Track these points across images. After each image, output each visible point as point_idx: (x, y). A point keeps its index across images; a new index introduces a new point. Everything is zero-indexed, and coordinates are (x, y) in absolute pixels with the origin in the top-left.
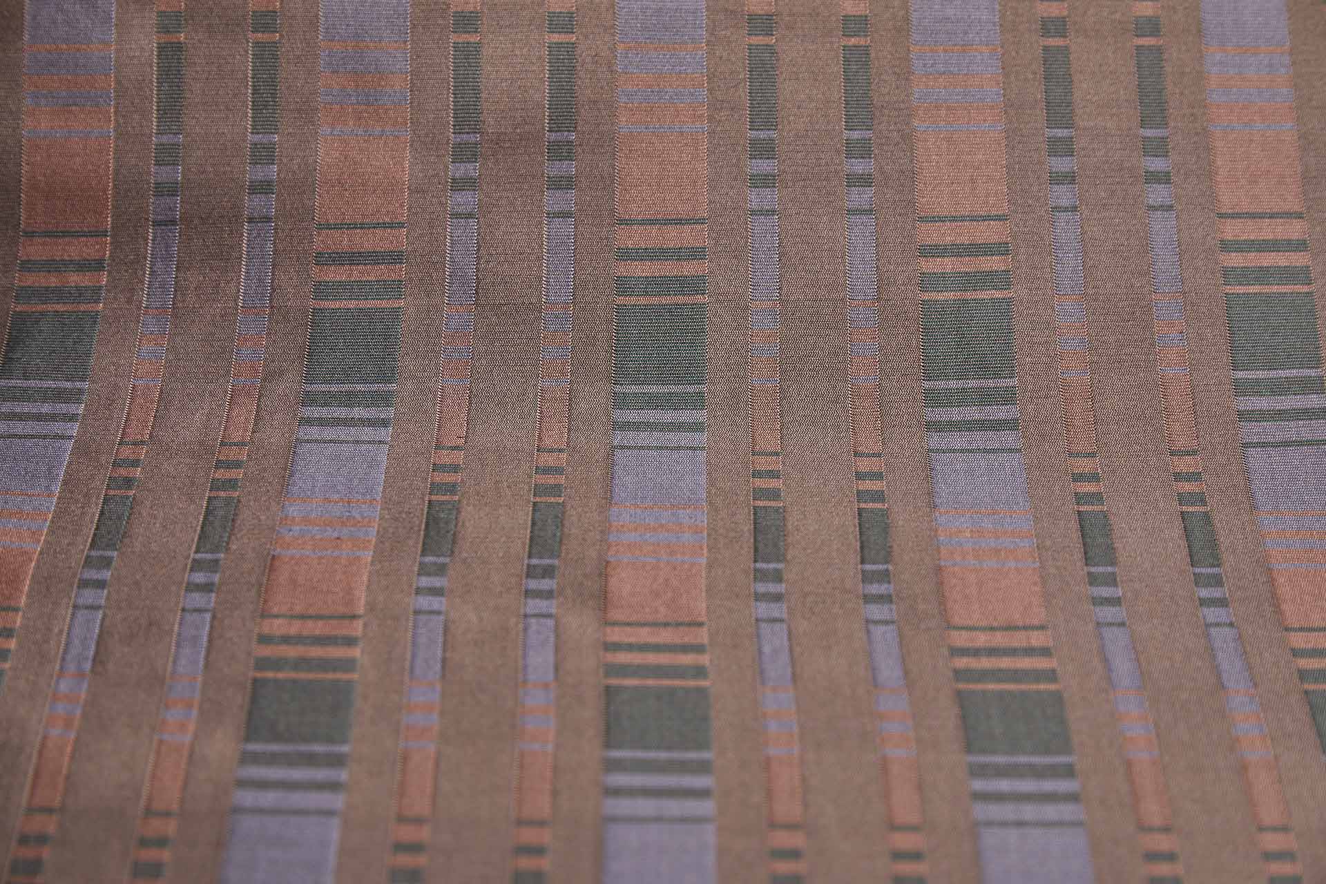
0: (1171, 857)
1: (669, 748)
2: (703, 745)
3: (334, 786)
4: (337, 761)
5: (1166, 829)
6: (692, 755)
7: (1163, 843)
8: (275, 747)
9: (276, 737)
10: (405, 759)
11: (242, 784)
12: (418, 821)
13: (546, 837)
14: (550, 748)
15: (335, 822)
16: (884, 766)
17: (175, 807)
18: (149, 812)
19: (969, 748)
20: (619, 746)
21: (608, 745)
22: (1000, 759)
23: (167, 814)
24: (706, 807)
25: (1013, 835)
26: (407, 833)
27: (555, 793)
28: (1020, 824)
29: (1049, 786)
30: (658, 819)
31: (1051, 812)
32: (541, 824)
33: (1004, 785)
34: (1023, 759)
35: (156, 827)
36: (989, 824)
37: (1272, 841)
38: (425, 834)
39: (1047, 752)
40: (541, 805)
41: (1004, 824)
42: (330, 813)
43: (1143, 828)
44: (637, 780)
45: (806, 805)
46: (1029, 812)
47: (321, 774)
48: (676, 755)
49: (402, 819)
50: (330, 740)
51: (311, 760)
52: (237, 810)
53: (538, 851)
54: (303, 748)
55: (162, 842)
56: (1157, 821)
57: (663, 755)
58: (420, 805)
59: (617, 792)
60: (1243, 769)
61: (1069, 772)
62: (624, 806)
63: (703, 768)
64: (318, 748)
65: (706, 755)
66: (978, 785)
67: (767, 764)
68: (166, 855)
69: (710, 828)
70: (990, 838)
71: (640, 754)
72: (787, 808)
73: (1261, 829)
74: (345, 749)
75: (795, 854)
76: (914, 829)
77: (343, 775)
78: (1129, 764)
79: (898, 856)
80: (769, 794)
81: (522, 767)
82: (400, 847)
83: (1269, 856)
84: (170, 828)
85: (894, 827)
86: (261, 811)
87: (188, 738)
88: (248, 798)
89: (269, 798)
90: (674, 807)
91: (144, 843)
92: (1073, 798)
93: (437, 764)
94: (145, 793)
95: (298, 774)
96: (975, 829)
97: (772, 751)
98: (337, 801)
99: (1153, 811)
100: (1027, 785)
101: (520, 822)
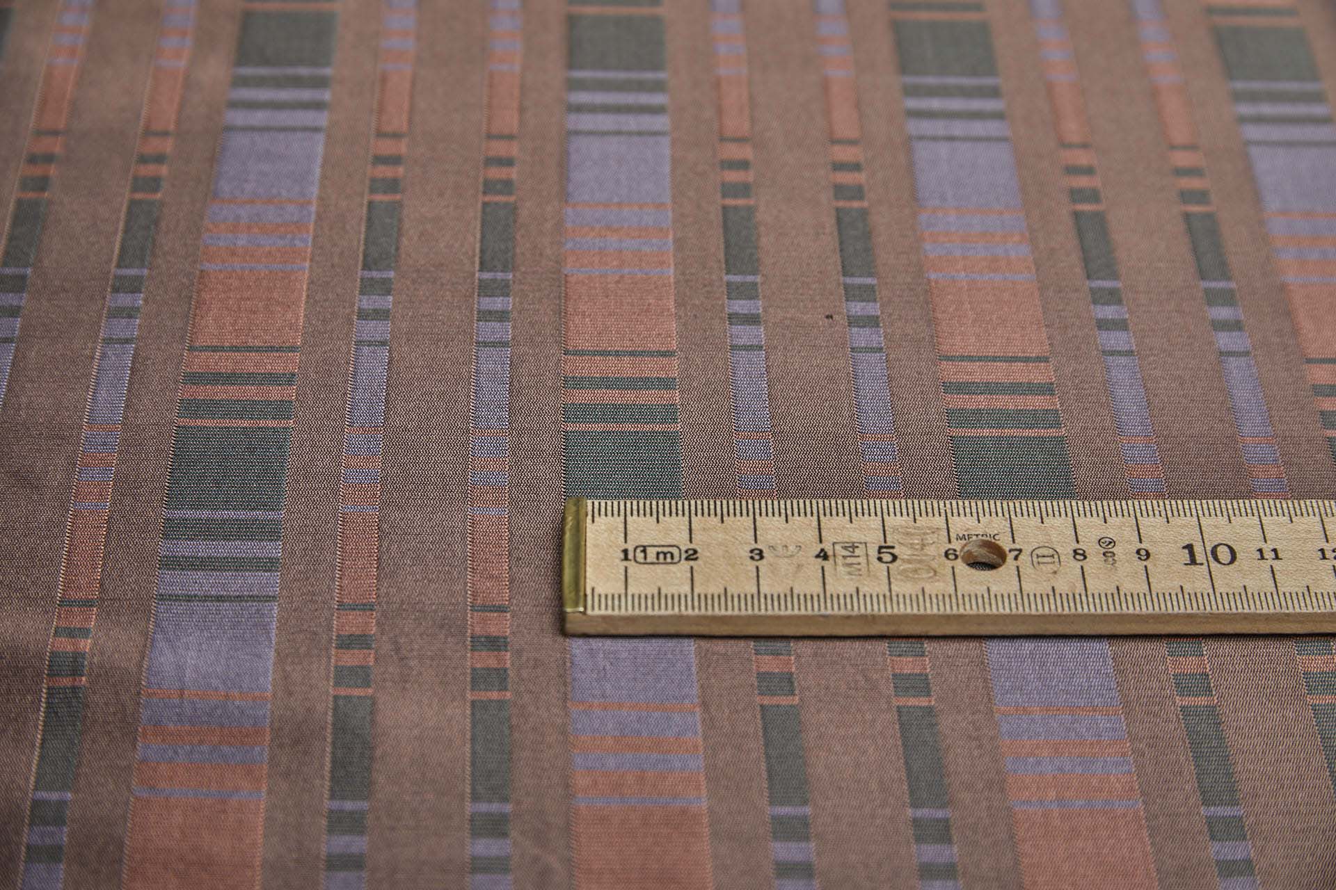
0: (1089, 171)
1: (628, 69)
2: (657, 67)
3: (318, 106)
4: (321, 83)
5: (1085, 146)
6: (649, 76)
7: (1083, 158)
8: (263, 71)
9: (266, 62)
10: (384, 79)
11: (234, 105)
12: (396, 136)
13: (514, 150)
14: (517, 68)
15: (320, 138)
16: (825, 86)
17: (172, 127)
18: (148, 132)
19: (903, 69)
20: (581, 67)
21: (571, 66)
22: (931, 80)
23: (165, 134)
24: (661, 122)
25: (943, 149)
26: (387, 147)
27: (522, 110)
28: (951, 139)
29: (976, 105)
30: (618, 133)
31: (978, 128)
32: (511, 137)
33: (935, 104)
34: (951, 81)
35: (155, 145)
36: (921, 138)
37: (1182, 159)
38: (403, 148)
39: (974, 73)
40: (509, 120)
41: (935, 139)
42: (316, 130)
43: (1064, 145)
44: (599, 98)
45: (753, 120)
46: (958, 128)
47: (306, 95)
48: (634, 75)
49: (380, 134)
50: (314, 63)
51: (297, 82)
52: (230, 129)
53: (508, 162)
54: (290, 71)
55: (160, 159)
56: (1075, 138)
57: (622, 75)
58: (398, 122)
59: (579, 109)
60: (1154, 93)
61: (994, 93)
62: (587, 122)
63: (658, 87)
64: (303, 71)
65: (661, 75)
66: (912, 103)
67: (717, 85)
68: (164, 170)
69: (665, 142)
70: (923, 152)
71: (600, 75)
72: (736, 123)
73: (1173, 147)
74: (328, 71)
75: (744, 165)
76: (852, 142)
77: (327, 96)
78: (1050, 88)
79: (838, 167)
80: (720, 111)
81: (491, 86)
82: (379, 160)
83: (1180, 172)
84: (168, 146)
85: (835, 142)
86: (253, 129)
87: (182, 64)
88: (238, 118)
89: (259, 118)
90: (631, 122)
91: (143, 160)
92: (999, 116)
93: (413, 84)
94: (144, 113)
95: (284, 95)
96: (909, 143)
97: (722, 72)
98: (322, 119)
99: (1072, 129)
100: (956, 104)
101: (490, 136)
